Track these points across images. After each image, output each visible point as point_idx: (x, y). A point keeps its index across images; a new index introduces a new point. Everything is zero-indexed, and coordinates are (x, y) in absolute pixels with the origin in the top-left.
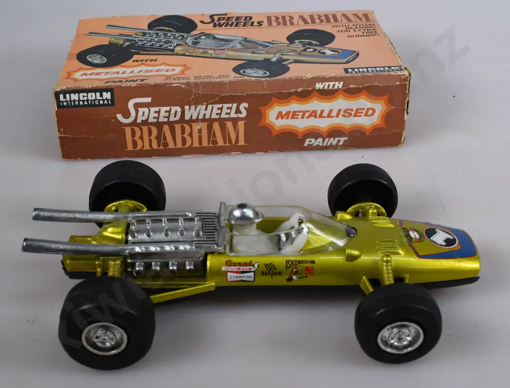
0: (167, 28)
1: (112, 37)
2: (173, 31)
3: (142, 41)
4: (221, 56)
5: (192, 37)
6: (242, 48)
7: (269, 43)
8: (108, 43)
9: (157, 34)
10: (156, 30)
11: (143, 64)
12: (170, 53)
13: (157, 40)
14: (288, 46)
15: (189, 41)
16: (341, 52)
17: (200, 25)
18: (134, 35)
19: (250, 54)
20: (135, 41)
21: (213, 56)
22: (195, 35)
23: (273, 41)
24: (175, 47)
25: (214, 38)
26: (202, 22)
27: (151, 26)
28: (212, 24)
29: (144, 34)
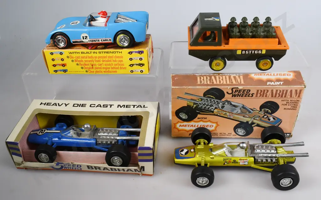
0: (212, 96)
1: (188, 101)
2: (214, 98)
3: (201, 104)
4: (232, 117)
5: (222, 102)
6: (241, 112)
7: (252, 109)
8: (187, 106)
9: (207, 100)
10: (207, 97)
11: (201, 120)
12: (212, 113)
13: (207, 104)
14: (258, 113)
15: (220, 105)
16: (276, 119)
17: (226, 95)
18: (197, 100)
19: (242, 117)
20: (198, 104)
21: (229, 117)
22: (223, 101)
23: (254, 108)
24: (214, 109)
25: (231, 104)
26: (227, 93)
27: (205, 95)
28: (232, 95)
29: (202, 99)
